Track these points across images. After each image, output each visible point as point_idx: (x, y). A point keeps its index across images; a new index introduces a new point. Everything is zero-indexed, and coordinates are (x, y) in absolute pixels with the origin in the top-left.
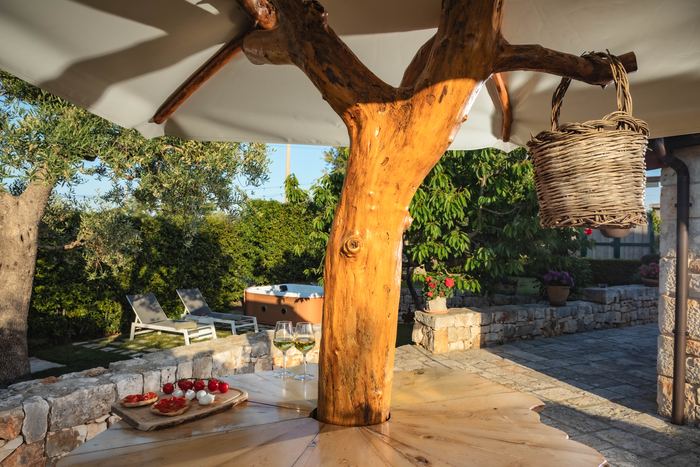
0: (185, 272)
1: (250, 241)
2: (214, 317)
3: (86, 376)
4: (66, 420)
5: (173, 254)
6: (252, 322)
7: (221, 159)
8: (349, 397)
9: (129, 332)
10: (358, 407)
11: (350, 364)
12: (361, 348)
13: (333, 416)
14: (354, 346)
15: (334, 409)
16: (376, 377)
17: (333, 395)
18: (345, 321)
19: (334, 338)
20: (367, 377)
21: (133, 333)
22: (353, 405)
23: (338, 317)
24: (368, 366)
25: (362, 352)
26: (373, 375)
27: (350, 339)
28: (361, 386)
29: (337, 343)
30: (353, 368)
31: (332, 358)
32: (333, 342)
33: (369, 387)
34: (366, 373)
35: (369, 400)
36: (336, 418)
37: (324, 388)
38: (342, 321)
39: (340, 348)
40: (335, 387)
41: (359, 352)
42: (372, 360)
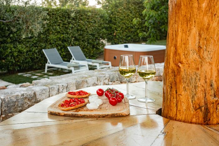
0: (72, 37)
1: (107, 20)
2: (88, 61)
3: (21, 86)
4: (10, 109)
5: (65, 27)
6: (108, 64)
8: (190, 101)
9: (44, 69)
10: (198, 109)
11: (191, 74)
12: (202, 62)
13: (176, 115)
14: (196, 60)
15: (177, 110)
16: (215, 86)
17: (176, 98)
18: (188, 40)
19: (178, 54)
20: (207, 85)
21: (46, 69)
22: (194, 107)
23: (182, 37)
24: (208, 76)
25: (203, 65)
26: (212, 84)
27: (193, 55)
28: (201, 92)
29: (180, 58)
30: (194, 78)
31: (176, 70)
32: (177, 57)
33: (208, 94)
34: (206, 82)
35: (208, 104)
36: (178, 116)
37: (169, 93)
38: (185, 40)
39: (183, 61)
40: (178, 92)
41: (200, 65)
42: (212, 72)
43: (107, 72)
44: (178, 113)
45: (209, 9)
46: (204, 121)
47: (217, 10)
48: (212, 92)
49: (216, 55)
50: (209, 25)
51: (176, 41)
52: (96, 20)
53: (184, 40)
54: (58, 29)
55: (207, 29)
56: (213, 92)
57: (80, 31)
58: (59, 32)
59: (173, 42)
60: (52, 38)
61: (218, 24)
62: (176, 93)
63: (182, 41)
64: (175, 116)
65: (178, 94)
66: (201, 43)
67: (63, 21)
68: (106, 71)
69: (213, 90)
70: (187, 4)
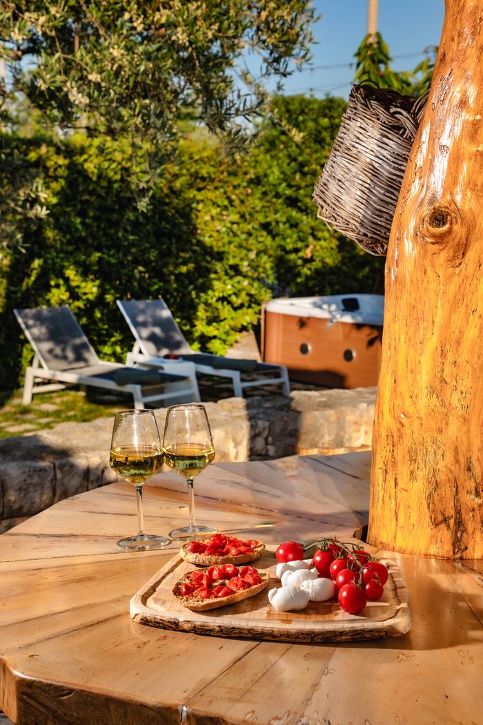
1: (277, 196)
5: (109, 221)
6: (279, 375)
7: (206, 17)
8: (425, 504)
9: (21, 386)
10: (441, 523)
11: (427, 442)
12: (449, 414)
13: (395, 537)
14: (436, 409)
15: (397, 525)
16: (477, 470)
17: (396, 498)
18: (420, 363)
19: (399, 393)
20: (460, 469)
21: (28, 390)
22: (433, 519)
23: (407, 355)
24: (463, 449)
25: (450, 422)
26: (471, 466)
27: (429, 397)
28: (448, 485)
29: (404, 404)
30: (433, 451)
31: (395, 430)
32: (398, 402)
33: (463, 488)
34: (457, 461)
35: (463, 512)
36: (399, 541)
37: (380, 485)
38: (413, 364)
39: (411, 411)
40: (399, 484)
41: (444, 422)
42: (469, 438)
43: (261, 410)
44: (399, 534)
45: (461, 298)
46: (454, 550)
47: (477, 300)
48: (471, 485)
49: (477, 402)
50: (461, 332)
51: (396, 364)
52: (233, 197)
53: (412, 362)
54: (77, 229)
55: (458, 342)
56: (473, 485)
57: (170, 239)
58: (83, 240)
59: (390, 366)
60: (54, 264)
61: (480, 332)
62: (396, 484)
63: (407, 365)
64: (393, 540)
65: (399, 487)
66: (446, 372)
67: (99, 196)
68: (260, 406)
69: (473, 480)
70: (418, 281)
